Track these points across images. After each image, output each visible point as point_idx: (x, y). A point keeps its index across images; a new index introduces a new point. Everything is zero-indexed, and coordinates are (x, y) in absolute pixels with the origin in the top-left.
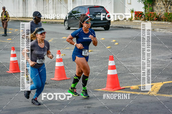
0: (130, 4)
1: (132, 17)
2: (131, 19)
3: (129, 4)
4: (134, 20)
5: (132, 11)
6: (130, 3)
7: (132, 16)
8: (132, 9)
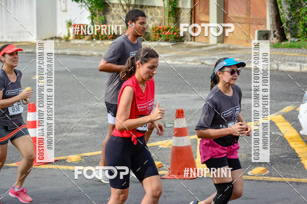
0: (66, 11)
1: (69, 35)
2: (68, 38)
3: (63, 11)
4: (72, 40)
5: (70, 24)
6: (64, 9)
7: (69, 32)
8: (68, 20)
